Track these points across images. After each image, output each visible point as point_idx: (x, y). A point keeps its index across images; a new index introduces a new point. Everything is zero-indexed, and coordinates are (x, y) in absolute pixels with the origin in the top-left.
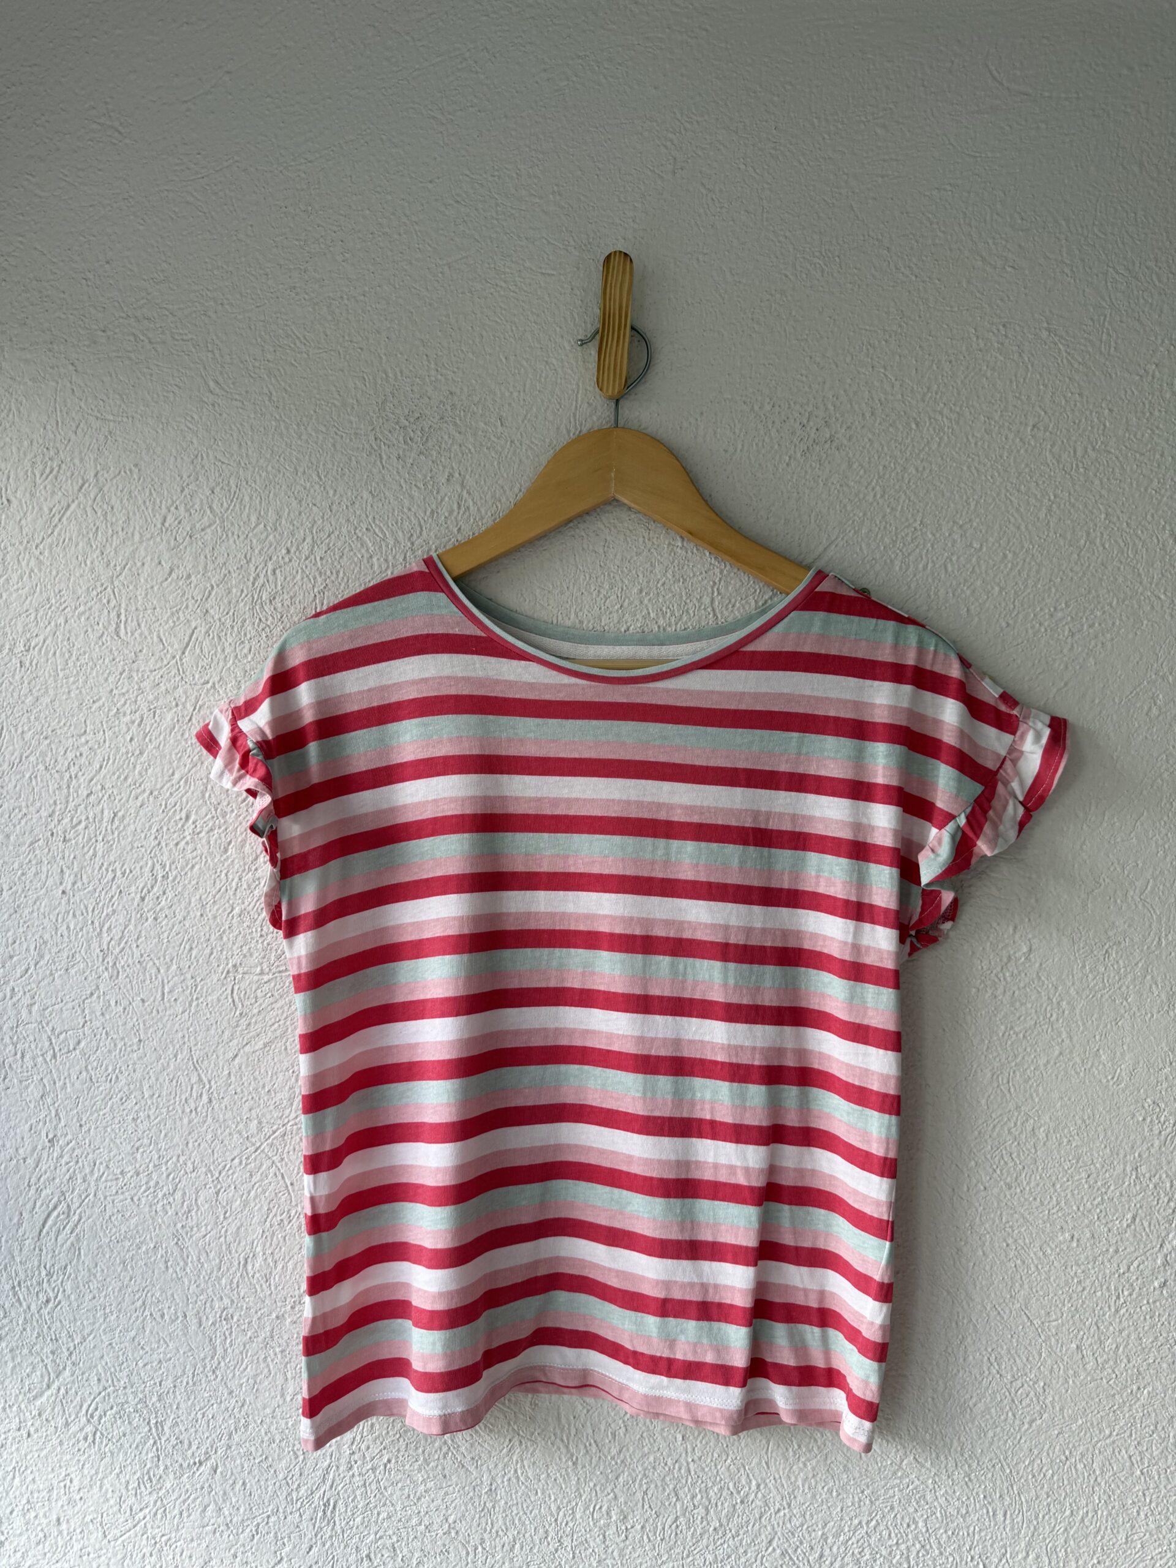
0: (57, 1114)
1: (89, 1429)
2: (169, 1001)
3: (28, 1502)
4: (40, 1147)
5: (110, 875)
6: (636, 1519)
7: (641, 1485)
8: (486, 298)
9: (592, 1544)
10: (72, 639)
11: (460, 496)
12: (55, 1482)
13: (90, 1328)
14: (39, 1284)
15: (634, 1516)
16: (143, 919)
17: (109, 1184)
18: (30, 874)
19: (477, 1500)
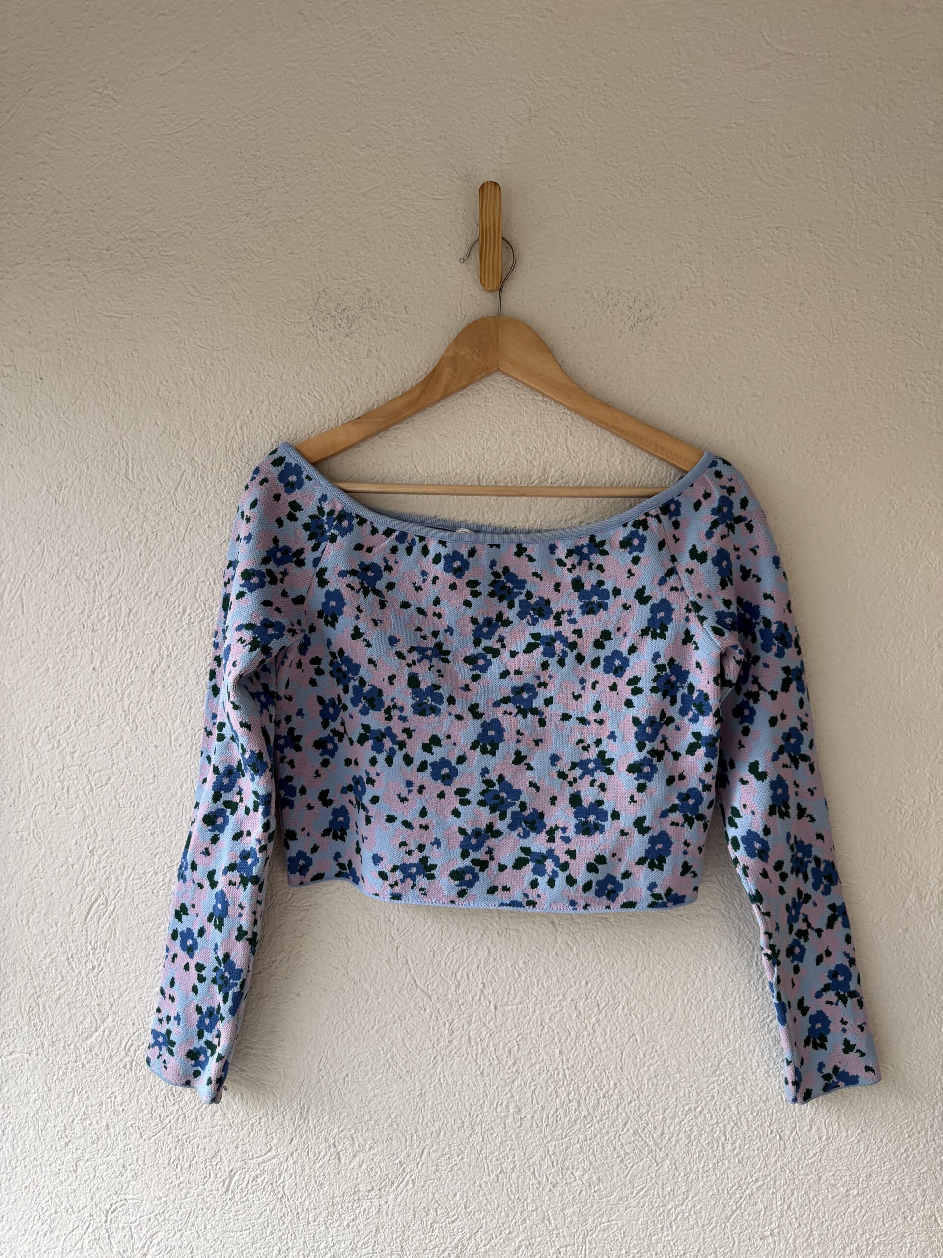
0: (95, 832)
1: (127, 1059)
2: (175, 746)
3: (85, 1114)
4: (83, 856)
5: (128, 656)
6: (527, 1111)
7: (530, 1087)
8: (392, 218)
9: (496, 1130)
10: (93, 481)
11: (377, 367)
12: (104, 1099)
13: (125, 987)
14: (86, 956)
15: (526, 1109)
16: (153, 686)
17: (135, 881)
18: (69, 657)
19: (411, 1101)
